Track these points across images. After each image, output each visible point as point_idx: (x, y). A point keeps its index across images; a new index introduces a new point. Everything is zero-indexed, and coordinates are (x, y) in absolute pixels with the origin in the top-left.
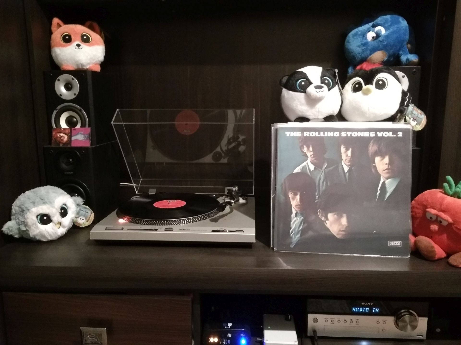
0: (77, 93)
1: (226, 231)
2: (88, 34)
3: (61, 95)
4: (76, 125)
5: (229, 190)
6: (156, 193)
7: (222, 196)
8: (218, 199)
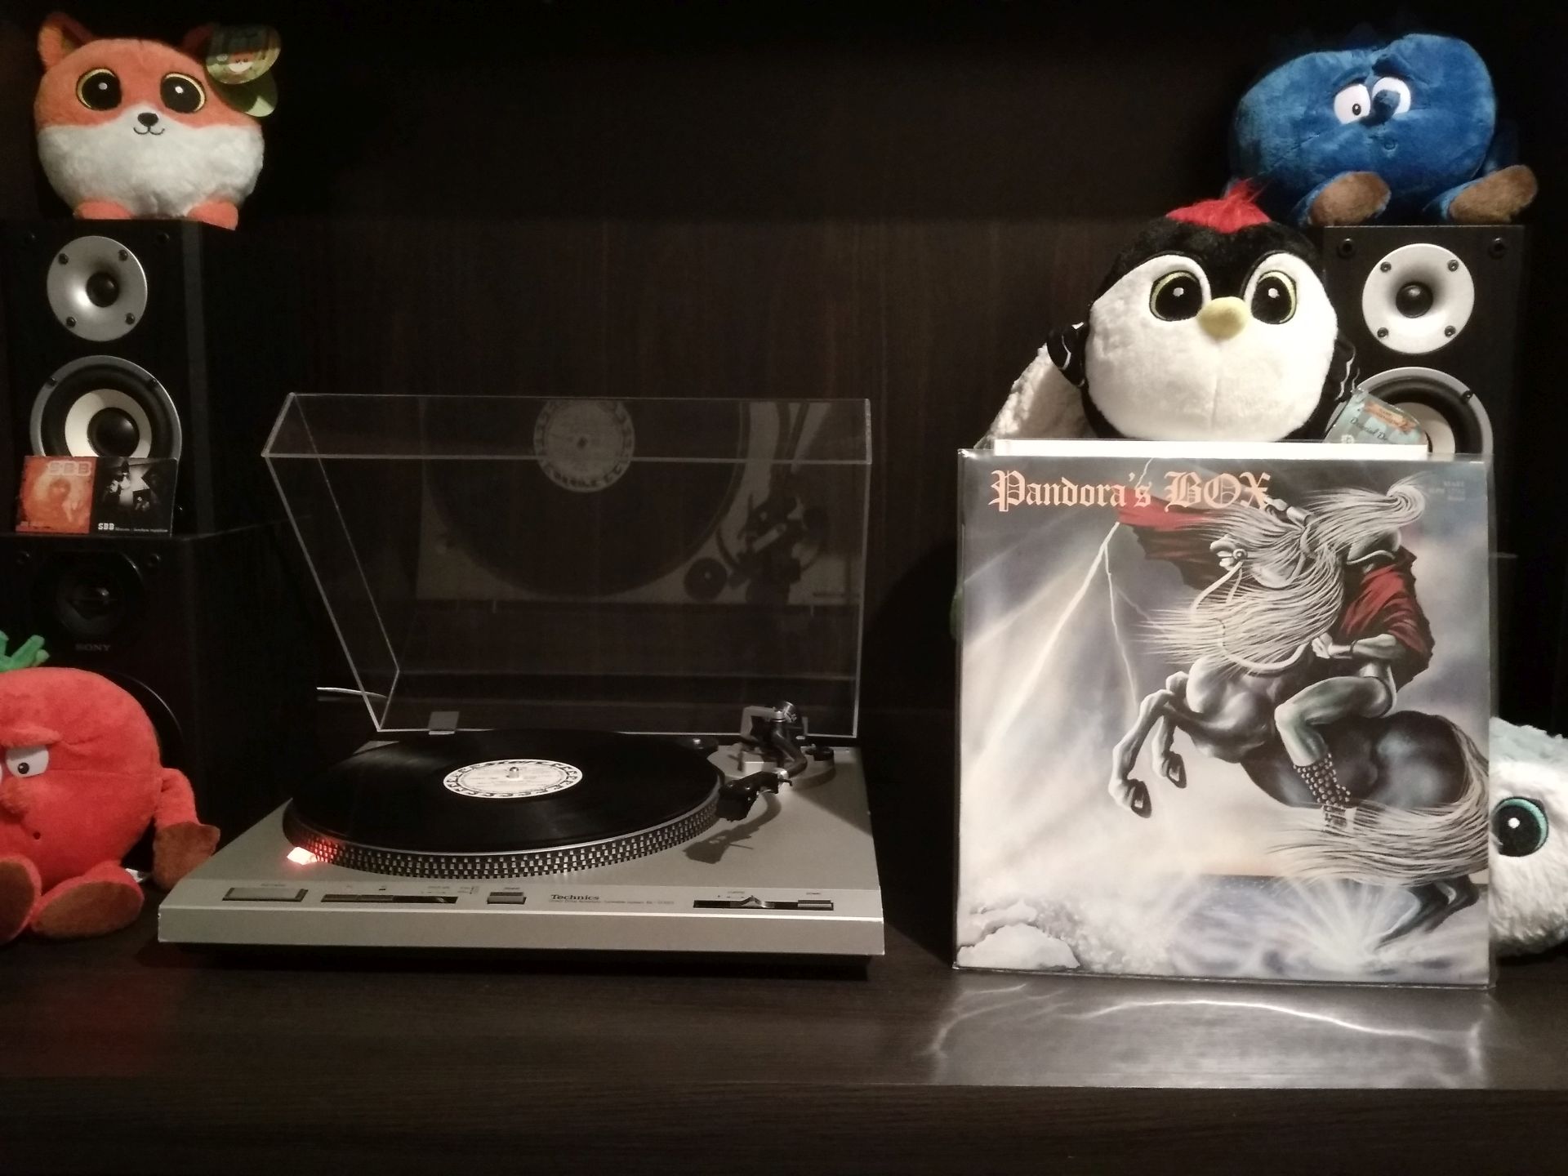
0: (138, 314)
1: (757, 905)
2: (193, 78)
3: (71, 323)
4: (133, 448)
5: (758, 721)
6: (456, 732)
7: (729, 741)
8: (713, 759)
